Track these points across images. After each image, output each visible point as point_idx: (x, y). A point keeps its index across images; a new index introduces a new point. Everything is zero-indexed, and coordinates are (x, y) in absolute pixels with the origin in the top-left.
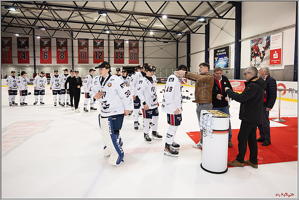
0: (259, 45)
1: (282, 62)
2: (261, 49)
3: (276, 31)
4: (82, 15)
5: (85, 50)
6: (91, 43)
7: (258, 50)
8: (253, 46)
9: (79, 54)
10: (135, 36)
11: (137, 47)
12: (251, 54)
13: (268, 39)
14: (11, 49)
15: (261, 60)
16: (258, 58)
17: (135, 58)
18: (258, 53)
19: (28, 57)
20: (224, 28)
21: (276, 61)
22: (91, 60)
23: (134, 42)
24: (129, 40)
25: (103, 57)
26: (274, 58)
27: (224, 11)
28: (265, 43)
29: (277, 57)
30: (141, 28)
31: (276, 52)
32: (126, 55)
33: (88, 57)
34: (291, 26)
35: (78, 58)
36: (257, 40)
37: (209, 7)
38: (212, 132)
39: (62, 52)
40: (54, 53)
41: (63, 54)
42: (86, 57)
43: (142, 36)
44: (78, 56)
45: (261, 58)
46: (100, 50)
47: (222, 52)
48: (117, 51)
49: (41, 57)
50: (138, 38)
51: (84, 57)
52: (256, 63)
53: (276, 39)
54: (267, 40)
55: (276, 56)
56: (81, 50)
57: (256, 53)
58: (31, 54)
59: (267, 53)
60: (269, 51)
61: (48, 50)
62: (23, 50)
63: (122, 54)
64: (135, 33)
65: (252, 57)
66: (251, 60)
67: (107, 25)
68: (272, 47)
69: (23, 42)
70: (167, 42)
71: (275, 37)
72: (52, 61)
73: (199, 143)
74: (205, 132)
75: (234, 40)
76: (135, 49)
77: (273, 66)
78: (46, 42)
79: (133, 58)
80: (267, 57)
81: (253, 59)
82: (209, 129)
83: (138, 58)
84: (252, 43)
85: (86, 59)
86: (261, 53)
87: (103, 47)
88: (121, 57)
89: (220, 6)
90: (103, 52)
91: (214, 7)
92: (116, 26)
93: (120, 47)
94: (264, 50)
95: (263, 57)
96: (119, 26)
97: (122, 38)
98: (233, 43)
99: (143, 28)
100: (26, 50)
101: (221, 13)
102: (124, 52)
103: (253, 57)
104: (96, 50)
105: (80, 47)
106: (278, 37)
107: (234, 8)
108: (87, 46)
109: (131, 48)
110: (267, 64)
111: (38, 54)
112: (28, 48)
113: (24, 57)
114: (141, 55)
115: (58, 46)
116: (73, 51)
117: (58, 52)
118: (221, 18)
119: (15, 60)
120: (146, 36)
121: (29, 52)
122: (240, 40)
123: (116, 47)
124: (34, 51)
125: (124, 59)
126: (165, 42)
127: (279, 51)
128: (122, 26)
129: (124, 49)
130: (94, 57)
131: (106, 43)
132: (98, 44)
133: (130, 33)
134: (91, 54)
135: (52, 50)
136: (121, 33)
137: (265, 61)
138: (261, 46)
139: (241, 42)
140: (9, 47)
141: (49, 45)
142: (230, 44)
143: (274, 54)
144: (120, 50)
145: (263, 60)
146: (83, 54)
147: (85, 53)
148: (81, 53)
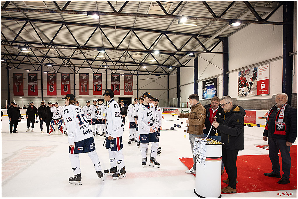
0: (246, 77)
1: (270, 92)
2: (249, 80)
3: (262, 63)
4: (83, 52)
5: (85, 83)
6: (91, 77)
7: (245, 81)
8: (240, 77)
9: (80, 87)
10: (130, 71)
11: (131, 80)
12: (239, 85)
13: (256, 70)
14: (22, 83)
15: (248, 90)
16: (245, 89)
17: (129, 90)
18: (245, 84)
19: (37, 90)
20: (212, 61)
21: (264, 91)
22: (91, 92)
23: (128, 75)
24: (125, 74)
25: (102, 90)
26: (261, 88)
27: (212, 46)
28: (252, 74)
29: (265, 87)
30: (135, 63)
31: (263, 82)
32: (122, 87)
33: (88, 90)
34: (278, 58)
35: (79, 90)
36: (243, 72)
37: (198, 42)
38: (205, 159)
39: (65, 86)
40: (59, 86)
41: (67, 87)
42: (86, 90)
43: (136, 71)
44: (79, 89)
45: (248, 88)
46: (99, 83)
47: (210, 83)
48: (114, 83)
49: (48, 90)
50: (132, 72)
51: (84, 90)
52: (243, 93)
53: (263, 70)
54: (254, 71)
55: (263, 86)
56: (82, 84)
57: (243, 83)
58: (39, 88)
59: (255, 84)
60: (256, 81)
61: (53, 84)
62: (33, 84)
63: (119, 86)
64: (129, 68)
65: (239, 87)
66: (239, 91)
67: (105, 61)
68: (260, 78)
69: (33, 77)
70: (159, 75)
71: (262, 69)
72: (57, 93)
73: (192, 169)
74: (198, 159)
75: (221, 72)
76: (130, 82)
77: (261, 95)
78: (52, 77)
79: (128, 90)
80: (255, 87)
81: (241, 90)
82: (202, 156)
83: (132, 90)
84: (240, 74)
86: (249, 83)
87: (102, 80)
88: (117, 89)
89: (208, 41)
90: (101, 84)
91: (202, 42)
92: (113, 62)
93: (116, 80)
94: (251, 81)
95: (251, 87)
96: (115, 62)
97: (118, 72)
98: (220, 75)
99: (137, 63)
100: (35, 84)
101: (209, 48)
102: (120, 85)
103: (241, 88)
104: (95, 83)
105: (81, 80)
106: (265, 68)
107: (222, 42)
108: (87, 79)
109: (126, 81)
110: (254, 94)
111: (45, 87)
112: (37, 82)
113: (34, 90)
114: (135, 87)
115: (63, 80)
116: (75, 85)
117: (62, 86)
118: (210, 52)
119: (26, 93)
120: (140, 70)
121: (38, 86)
122: (228, 72)
123: (113, 80)
124: (42, 85)
125: (120, 91)
126: (156, 75)
127: (266, 82)
128: (118, 62)
129: (120, 82)
130: (93, 90)
131: (104, 77)
132: (97, 78)
133: (125, 68)
134: (91, 87)
135: (57, 83)
136: (117, 67)
137: (253, 91)
138: (248, 77)
139: (228, 73)
140: (21, 82)
141: (55, 79)
142: (218, 76)
143: (261, 85)
144: (116, 83)
145: (250, 90)
146: (84, 87)
147: (86, 86)
148: (82, 86)
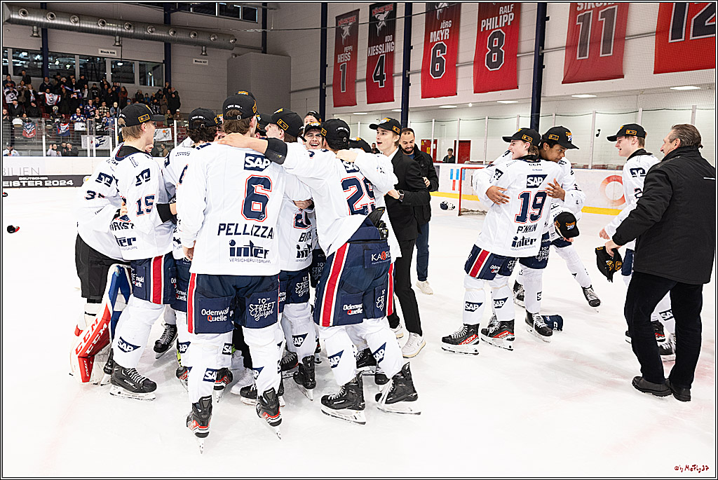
9: (572, 28)
14: (355, 53)
19: (390, 77)
33: (622, 38)
35: (565, 53)
39: (495, 35)
41: (500, 43)
42: (608, 41)
44: (565, 43)
61: (447, 36)
62: (380, 50)
69: (382, 19)
72: (459, 82)
85: (606, 51)
100: (389, 48)
112: (393, 40)
113: (381, 77)
117: (482, 35)
119: (362, 93)
121: (395, 56)
130: (661, 32)
134: (645, 11)
135: (461, 29)
140: (352, 47)
141: (453, 10)
146: (597, 24)
147: (609, 15)
148: (585, 19)
